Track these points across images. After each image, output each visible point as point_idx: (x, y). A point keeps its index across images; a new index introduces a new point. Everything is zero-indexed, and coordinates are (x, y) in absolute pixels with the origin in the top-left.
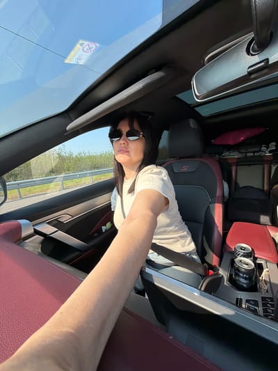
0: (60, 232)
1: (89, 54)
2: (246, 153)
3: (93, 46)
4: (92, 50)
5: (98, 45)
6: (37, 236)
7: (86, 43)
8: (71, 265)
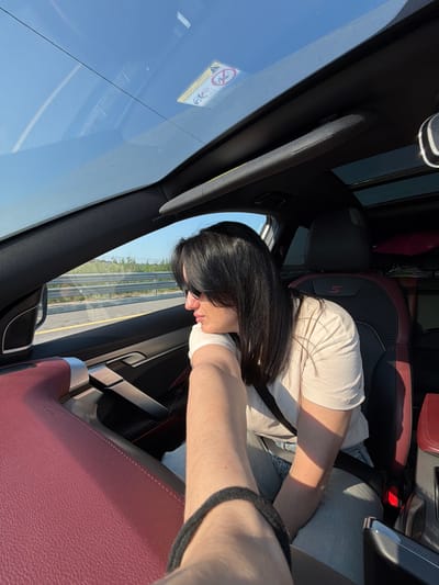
0: (125, 382)
1: (218, 88)
2: (434, 271)
3: (230, 74)
4: (226, 81)
5: (238, 71)
6: (93, 389)
7: (222, 67)
8: (135, 444)
